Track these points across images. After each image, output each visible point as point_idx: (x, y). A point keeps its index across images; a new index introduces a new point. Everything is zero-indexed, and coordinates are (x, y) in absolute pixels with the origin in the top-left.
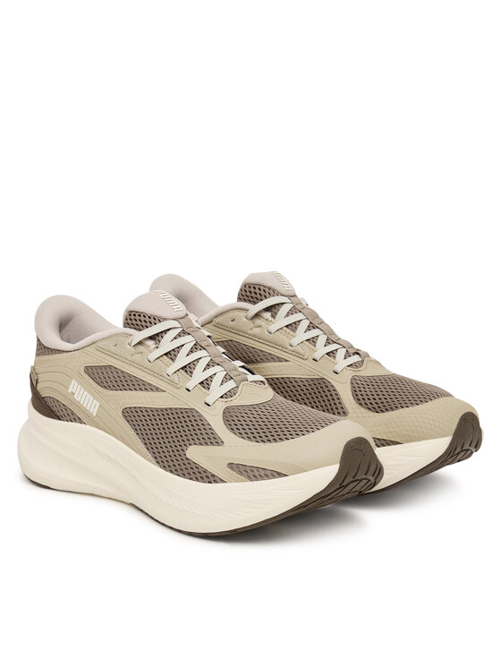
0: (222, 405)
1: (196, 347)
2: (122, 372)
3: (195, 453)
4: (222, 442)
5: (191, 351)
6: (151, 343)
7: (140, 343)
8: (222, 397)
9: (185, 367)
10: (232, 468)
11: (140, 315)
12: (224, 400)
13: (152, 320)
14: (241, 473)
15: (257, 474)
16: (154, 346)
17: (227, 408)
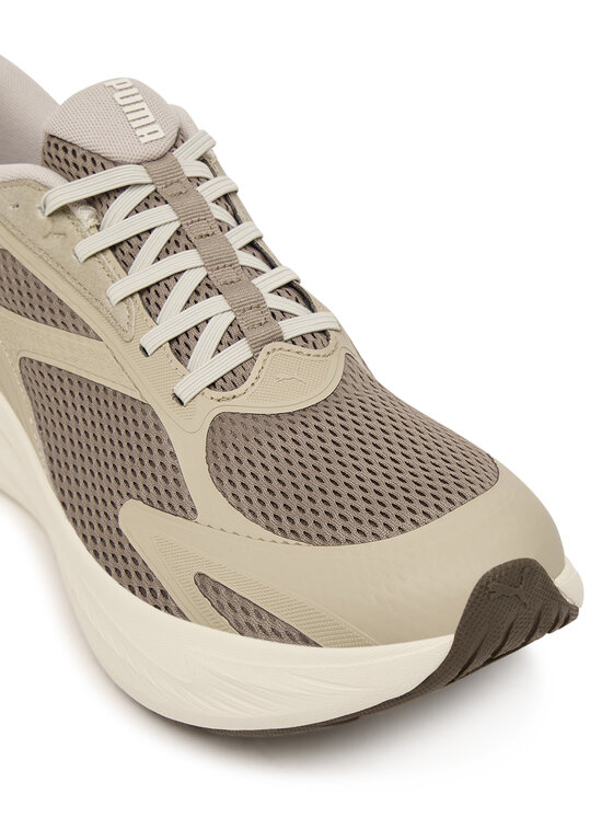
0: (211, 407)
1: (178, 242)
2: (25, 272)
3: (138, 521)
4: (194, 510)
5: (166, 251)
6: (85, 215)
7: (64, 210)
8: (212, 386)
9: (148, 289)
10: (203, 588)
11: (65, 149)
12: (218, 394)
13: (89, 164)
14: (220, 609)
15: (254, 621)
16: (92, 222)
17: (220, 417)
